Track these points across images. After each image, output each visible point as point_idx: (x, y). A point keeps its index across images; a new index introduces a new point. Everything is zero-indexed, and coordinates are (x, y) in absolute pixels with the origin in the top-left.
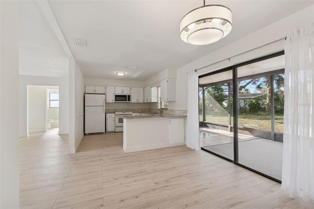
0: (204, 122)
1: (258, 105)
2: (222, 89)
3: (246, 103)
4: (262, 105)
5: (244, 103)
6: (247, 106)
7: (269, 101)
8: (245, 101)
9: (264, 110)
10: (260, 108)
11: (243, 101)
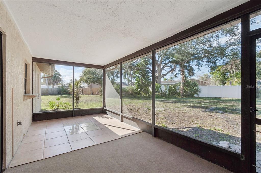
0: (104, 108)
1: (175, 90)
2: (148, 75)
3: (166, 88)
4: (178, 90)
5: (165, 88)
6: (167, 90)
7: (182, 87)
8: (166, 87)
9: (179, 94)
10: (177, 92)
11: (164, 86)
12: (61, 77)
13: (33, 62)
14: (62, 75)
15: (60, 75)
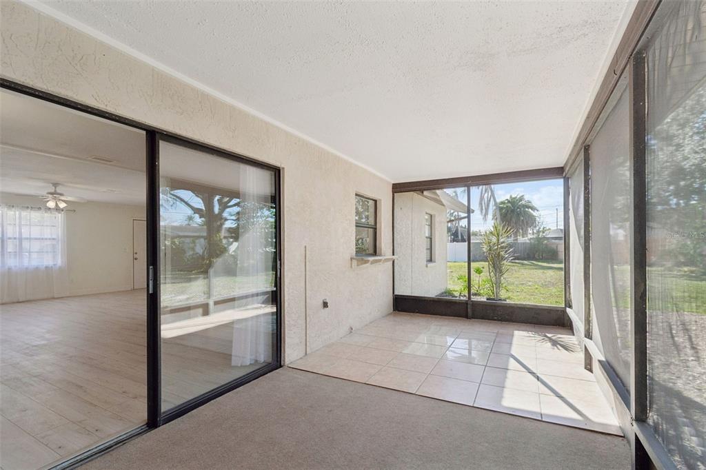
0: (566, 309)
12: (535, 213)
13: (395, 194)
14: (538, 208)
15: (533, 208)
